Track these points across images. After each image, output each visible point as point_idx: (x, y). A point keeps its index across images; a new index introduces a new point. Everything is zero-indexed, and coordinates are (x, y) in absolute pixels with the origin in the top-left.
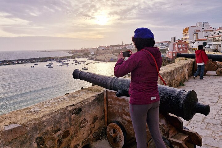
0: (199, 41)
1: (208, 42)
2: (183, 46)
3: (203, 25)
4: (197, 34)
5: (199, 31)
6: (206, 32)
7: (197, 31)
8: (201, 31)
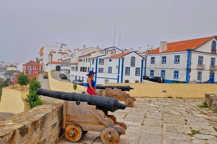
0: (52, 64)
1: (62, 66)
2: (34, 68)
3: (62, 47)
4: (52, 55)
5: (55, 52)
6: (62, 54)
7: (52, 52)
8: (57, 53)
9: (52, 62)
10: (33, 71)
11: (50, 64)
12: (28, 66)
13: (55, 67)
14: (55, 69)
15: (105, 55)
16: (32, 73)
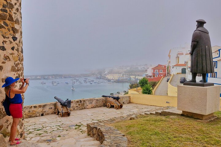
0: (177, 67)
2: (161, 71)
4: (178, 57)
5: (182, 54)
7: (179, 54)
8: (184, 54)
9: (178, 65)
10: (159, 74)
11: (175, 67)
12: (155, 70)
13: (181, 70)
14: (181, 72)
15: (219, 57)
16: (159, 76)
